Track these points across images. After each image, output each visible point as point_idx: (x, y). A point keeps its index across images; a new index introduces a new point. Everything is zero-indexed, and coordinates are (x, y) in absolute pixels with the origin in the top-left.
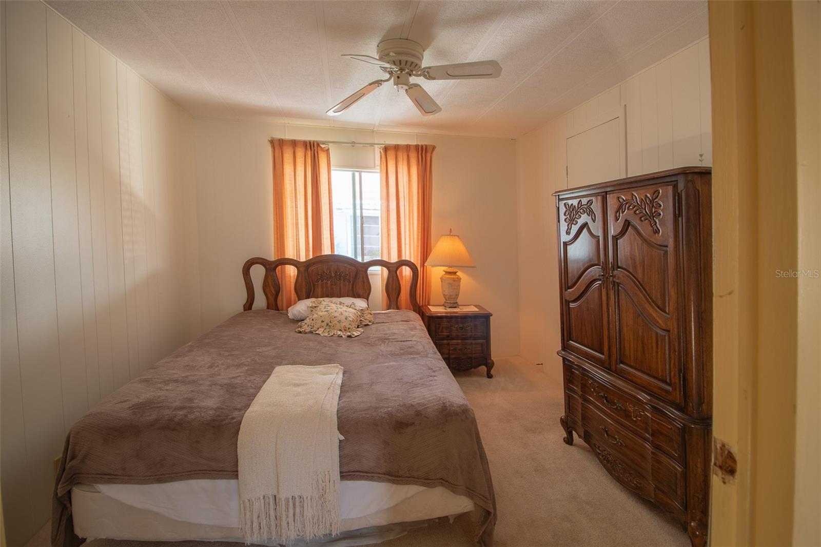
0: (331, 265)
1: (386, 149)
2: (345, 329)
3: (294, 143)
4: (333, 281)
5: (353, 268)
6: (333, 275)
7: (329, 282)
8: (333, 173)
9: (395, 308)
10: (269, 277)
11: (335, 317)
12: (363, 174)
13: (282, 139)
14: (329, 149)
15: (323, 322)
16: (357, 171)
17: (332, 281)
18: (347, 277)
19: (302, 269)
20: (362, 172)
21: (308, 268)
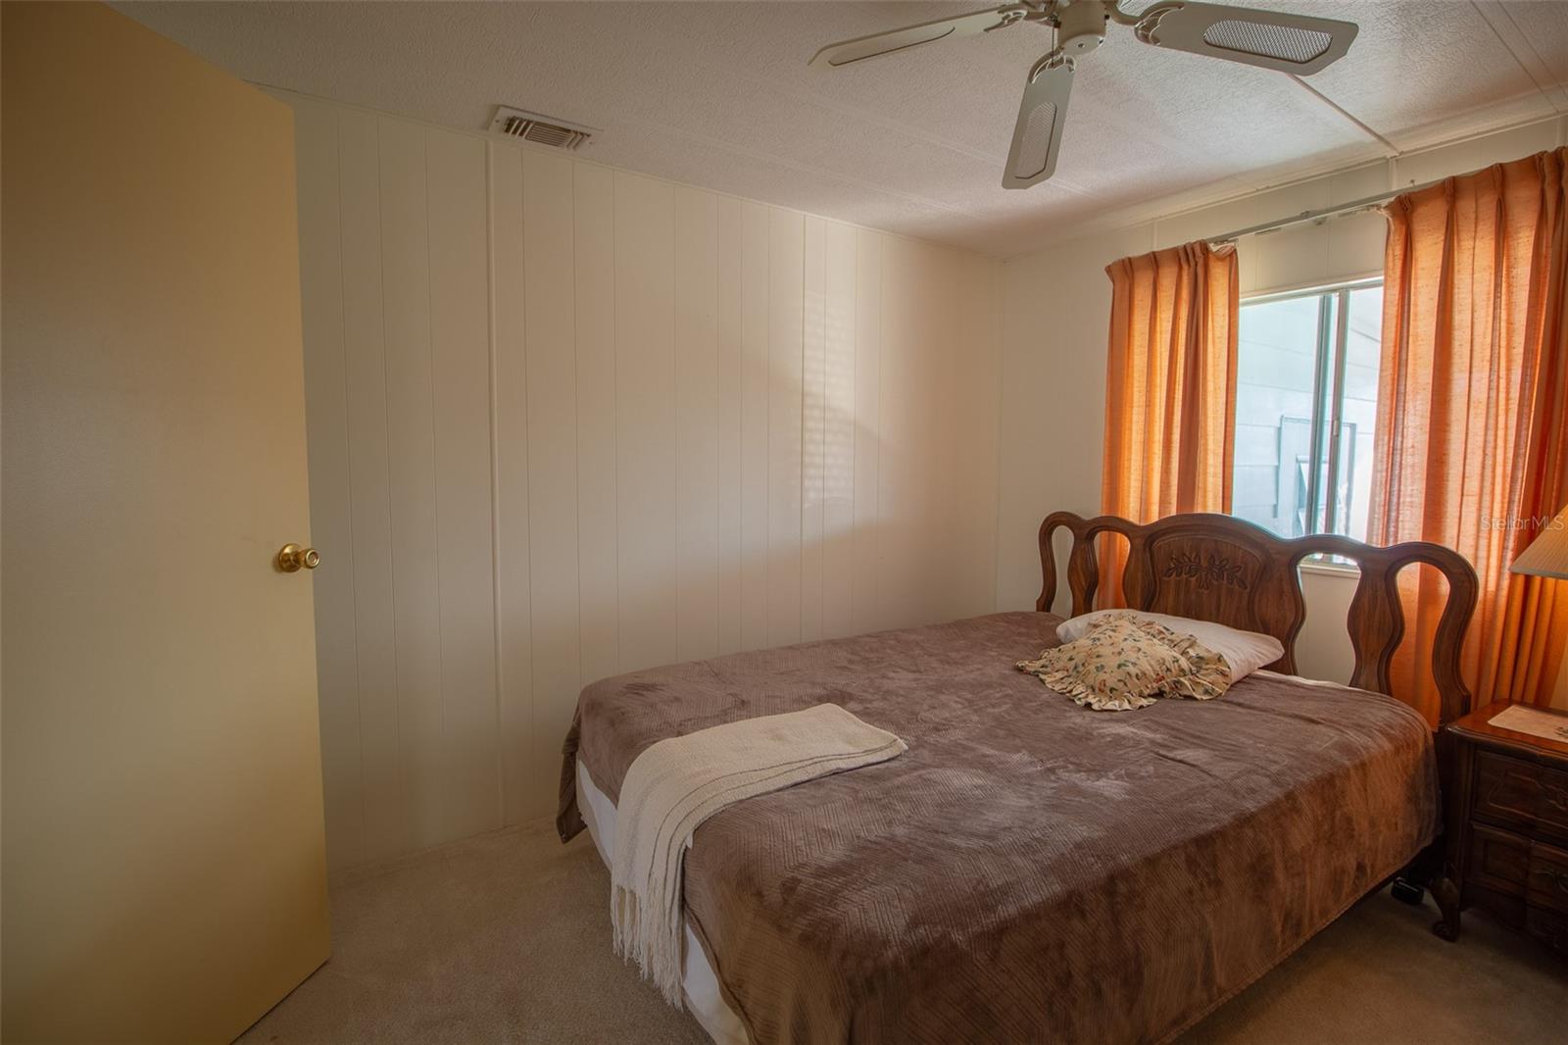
0: (1202, 540)
1: (1405, 208)
2: (1102, 687)
3: (1154, 260)
4: (1204, 577)
5: (1257, 553)
6: (1204, 563)
7: (1194, 579)
8: (1244, 312)
9: (1374, 682)
10: (1079, 552)
11: (1098, 656)
12: (1352, 294)
13: (1130, 259)
14: (1235, 250)
15: (1071, 659)
16: (1334, 290)
17: (1201, 577)
18: (1238, 574)
19: (1139, 542)
20: (1347, 289)
21: (1151, 545)
